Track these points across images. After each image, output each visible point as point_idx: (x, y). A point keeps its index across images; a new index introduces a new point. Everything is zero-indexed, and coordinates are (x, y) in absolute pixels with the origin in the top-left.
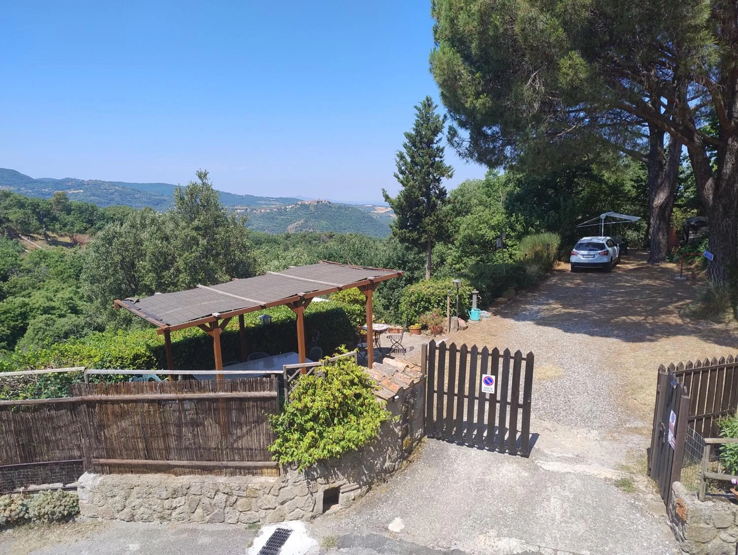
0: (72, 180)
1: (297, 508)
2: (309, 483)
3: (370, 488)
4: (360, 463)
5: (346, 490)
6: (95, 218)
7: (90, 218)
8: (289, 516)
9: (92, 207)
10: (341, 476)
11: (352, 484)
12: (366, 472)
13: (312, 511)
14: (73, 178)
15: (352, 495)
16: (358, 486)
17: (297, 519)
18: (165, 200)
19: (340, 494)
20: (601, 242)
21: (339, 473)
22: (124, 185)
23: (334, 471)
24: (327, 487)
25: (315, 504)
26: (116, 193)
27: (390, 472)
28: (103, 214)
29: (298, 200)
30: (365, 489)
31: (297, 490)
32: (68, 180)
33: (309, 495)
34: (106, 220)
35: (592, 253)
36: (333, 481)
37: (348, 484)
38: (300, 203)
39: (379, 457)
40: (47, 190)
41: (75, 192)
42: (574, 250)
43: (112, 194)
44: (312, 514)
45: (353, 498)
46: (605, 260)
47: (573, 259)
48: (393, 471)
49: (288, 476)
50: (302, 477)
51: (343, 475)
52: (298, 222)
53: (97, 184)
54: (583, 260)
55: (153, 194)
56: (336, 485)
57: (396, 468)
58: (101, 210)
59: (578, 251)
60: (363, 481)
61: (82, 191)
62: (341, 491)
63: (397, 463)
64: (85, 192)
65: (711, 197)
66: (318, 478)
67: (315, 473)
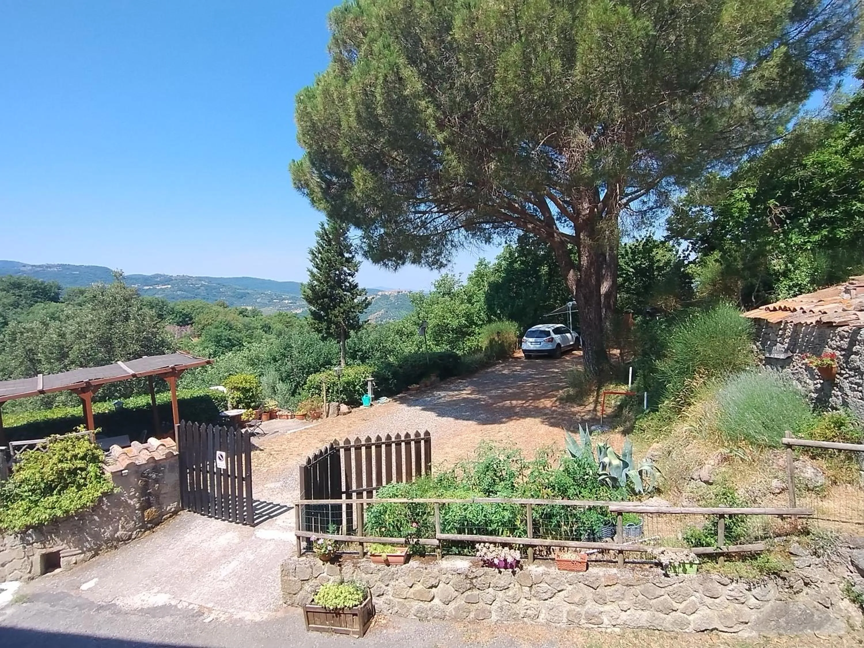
0: (161, 276)
1: (16, 569)
2: (24, 548)
3: (97, 554)
4: (81, 530)
5: (66, 554)
6: (165, 312)
7: (160, 313)
8: (9, 577)
9: (163, 302)
10: (59, 542)
11: (73, 549)
12: (89, 539)
13: (30, 572)
14: (162, 273)
15: (74, 559)
16: (80, 551)
17: (17, 580)
18: (248, 293)
19: (62, 559)
20: (547, 329)
21: (56, 539)
22: (210, 280)
23: (51, 537)
24: (44, 551)
25: (32, 567)
26: (202, 288)
27: (124, 541)
28: (173, 309)
29: (379, 291)
30: (89, 554)
31: (14, 554)
32: (157, 276)
33: (26, 558)
34: (175, 315)
35: (539, 340)
36: (50, 546)
37: (69, 550)
38: (380, 293)
39: (108, 526)
40: (136, 286)
41: (163, 287)
42: (524, 338)
43: (199, 288)
44: (29, 575)
45: (74, 562)
46: (550, 347)
47: (524, 346)
48: (127, 540)
49: (6, 541)
50: (18, 541)
51: (62, 540)
52: (378, 313)
53: (184, 279)
54: (532, 347)
55: (238, 287)
56: (55, 549)
57: (133, 537)
58: (171, 305)
59: (527, 339)
60: (86, 547)
61: (169, 286)
62: (61, 555)
63: (135, 533)
64: (172, 287)
65: (574, 287)
66: (33, 543)
67: (30, 539)
